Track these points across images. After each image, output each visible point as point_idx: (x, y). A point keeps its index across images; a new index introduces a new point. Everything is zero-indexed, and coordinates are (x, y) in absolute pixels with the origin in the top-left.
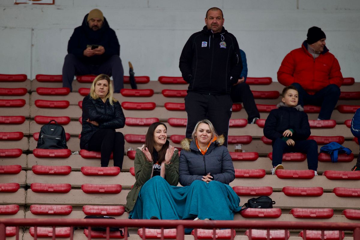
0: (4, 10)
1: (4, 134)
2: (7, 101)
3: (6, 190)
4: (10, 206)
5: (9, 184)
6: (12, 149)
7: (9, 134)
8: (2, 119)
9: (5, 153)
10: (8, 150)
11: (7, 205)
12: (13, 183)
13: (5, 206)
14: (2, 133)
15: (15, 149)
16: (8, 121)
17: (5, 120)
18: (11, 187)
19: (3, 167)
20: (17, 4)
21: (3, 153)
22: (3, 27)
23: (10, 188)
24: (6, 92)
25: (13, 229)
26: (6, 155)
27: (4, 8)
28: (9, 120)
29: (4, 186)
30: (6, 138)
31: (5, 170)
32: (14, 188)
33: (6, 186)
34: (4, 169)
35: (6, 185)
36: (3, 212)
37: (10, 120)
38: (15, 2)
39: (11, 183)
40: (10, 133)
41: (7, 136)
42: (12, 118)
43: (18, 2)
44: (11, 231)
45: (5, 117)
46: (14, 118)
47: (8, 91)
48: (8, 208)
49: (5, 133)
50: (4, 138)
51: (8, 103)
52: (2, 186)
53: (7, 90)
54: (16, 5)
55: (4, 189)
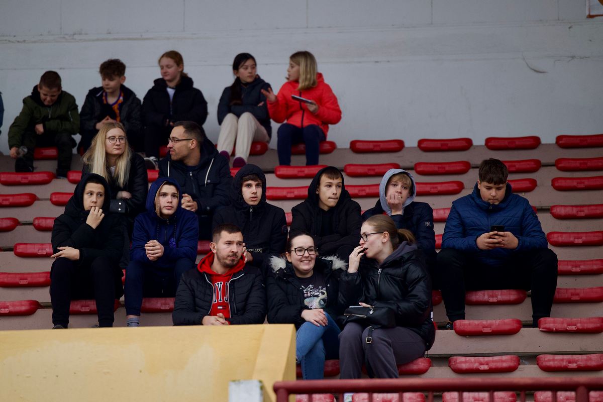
0: (570, 28)
1: (577, 235)
2: (579, 181)
3: (584, 329)
4: (593, 356)
5: (589, 319)
6: (592, 260)
7: (585, 235)
8: (573, 210)
9: (579, 267)
10: (584, 261)
11: (588, 355)
12: (595, 318)
13: (585, 357)
14: (574, 233)
15: (597, 260)
16: (582, 214)
17: (577, 212)
18: (593, 324)
19: (578, 291)
20: (590, 16)
21: (576, 267)
22: (568, 57)
23: (591, 326)
24: (577, 164)
25: (600, 395)
26: (581, 271)
27: (569, 26)
28: (584, 211)
29: (581, 323)
30: (580, 241)
31: (582, 295)
32: (598, 325)
33: (584, 323)
34: (579, 295)
35: (585, 321)
36: (582, 366)
37: (586, 211)
38: (587, 14)
39: (592, 318)
40: (587, 233)
41: (581, 238)
42: (590, 208)
43: (592, 14)
44: (597, 398)
45: (576, 206)
46: (593, 207)
47: (581, 164)
48: (590, 359)
49: (578, 233)
50: (577, 241)
51: (581, 183)
52: (578, 323)
53: (578, 162)
54: (591, 20)
55: (580, 328)
